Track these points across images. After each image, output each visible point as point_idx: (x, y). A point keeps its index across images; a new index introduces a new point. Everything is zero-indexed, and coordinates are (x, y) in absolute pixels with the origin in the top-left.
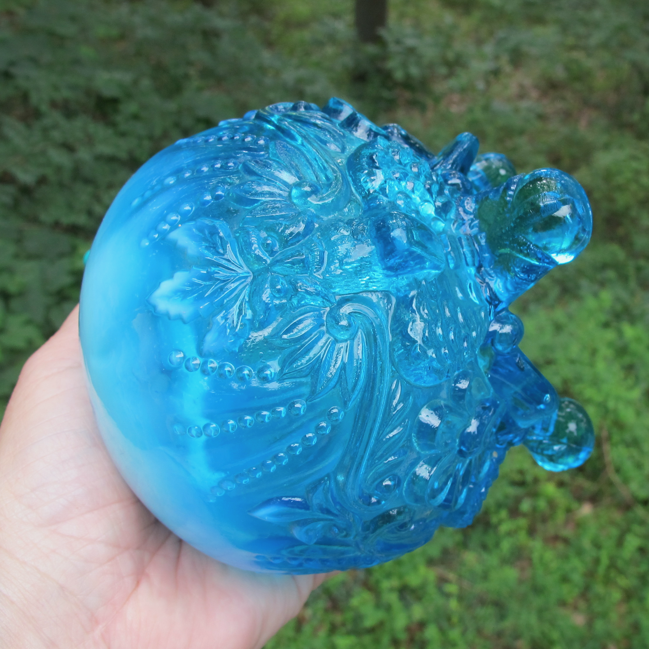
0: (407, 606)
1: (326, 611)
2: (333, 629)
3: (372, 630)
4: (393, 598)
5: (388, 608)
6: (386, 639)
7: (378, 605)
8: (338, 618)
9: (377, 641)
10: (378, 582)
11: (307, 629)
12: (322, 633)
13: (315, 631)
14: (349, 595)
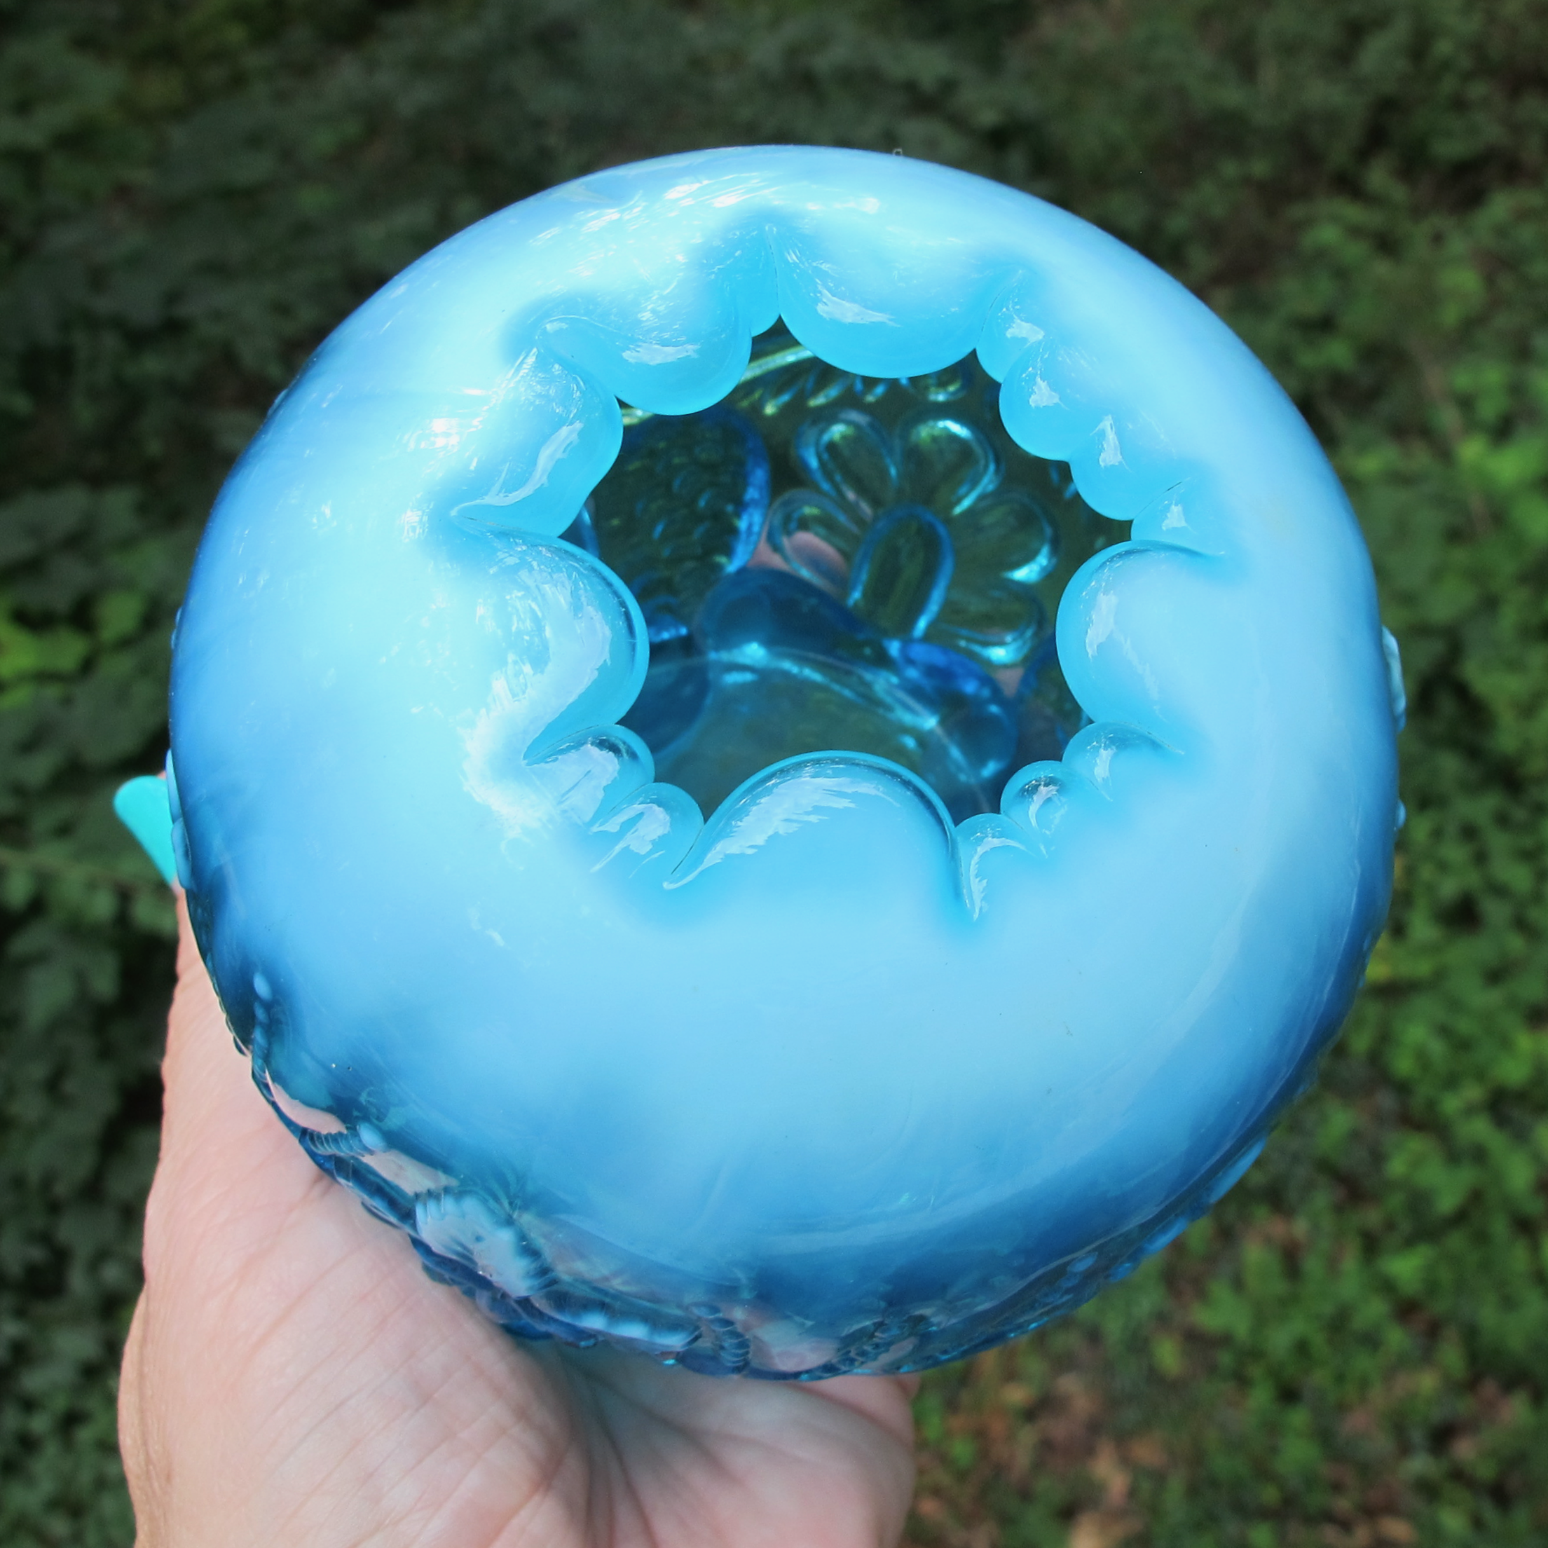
0: (1521, 1136)
1: (1339, 1209)
2: (1371, 1246)
3: (1460, 1217)
4: (1480, 1129)
5: (1479, 1155)
6: (1500, 1227)
7: (1454, 1156)
8: (1372, 1217)
9: (1481, 1238)
10: (1431, 1105)
11: (1313, 1265)
12: (1351, 1263)
13: (1333, 1264)
14: (1378, 1157)
